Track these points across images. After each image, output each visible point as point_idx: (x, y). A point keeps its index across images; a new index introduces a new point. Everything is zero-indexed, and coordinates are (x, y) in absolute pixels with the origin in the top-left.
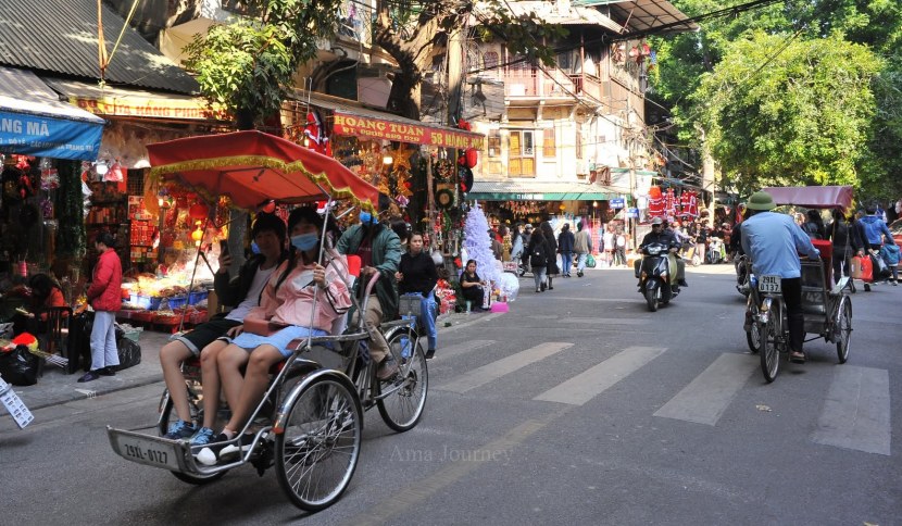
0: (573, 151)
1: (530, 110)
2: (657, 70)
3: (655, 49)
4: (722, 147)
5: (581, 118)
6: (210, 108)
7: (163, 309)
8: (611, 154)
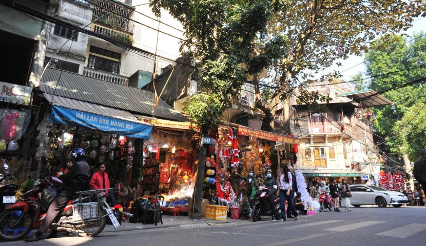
0: (342, 156)
1: (322, 139)
2: (377, 121)
3: (375, 113)
4: (410, 151)
5: (345, 141)
6: (192, 126)
7: (171, 206)
8: (360, 157)
